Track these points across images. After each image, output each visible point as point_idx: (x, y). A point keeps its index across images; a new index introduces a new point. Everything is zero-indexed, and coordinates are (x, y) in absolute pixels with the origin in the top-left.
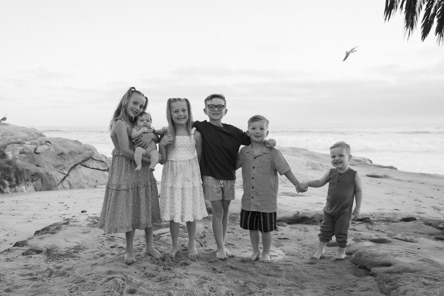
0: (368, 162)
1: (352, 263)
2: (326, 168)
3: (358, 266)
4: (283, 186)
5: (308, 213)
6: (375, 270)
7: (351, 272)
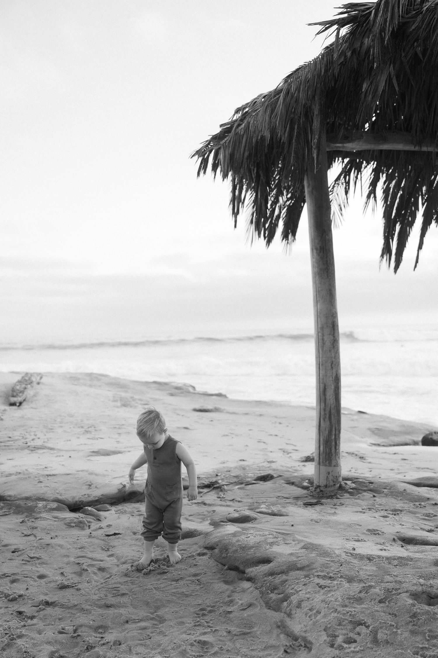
0: (191, 390)
1: (218, 564)
2: (139, 402)
3: (226, 567)
4: (88, 439)
5: (138, 484)
6: (252, 571)
7: (219, 578)
